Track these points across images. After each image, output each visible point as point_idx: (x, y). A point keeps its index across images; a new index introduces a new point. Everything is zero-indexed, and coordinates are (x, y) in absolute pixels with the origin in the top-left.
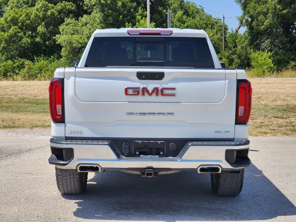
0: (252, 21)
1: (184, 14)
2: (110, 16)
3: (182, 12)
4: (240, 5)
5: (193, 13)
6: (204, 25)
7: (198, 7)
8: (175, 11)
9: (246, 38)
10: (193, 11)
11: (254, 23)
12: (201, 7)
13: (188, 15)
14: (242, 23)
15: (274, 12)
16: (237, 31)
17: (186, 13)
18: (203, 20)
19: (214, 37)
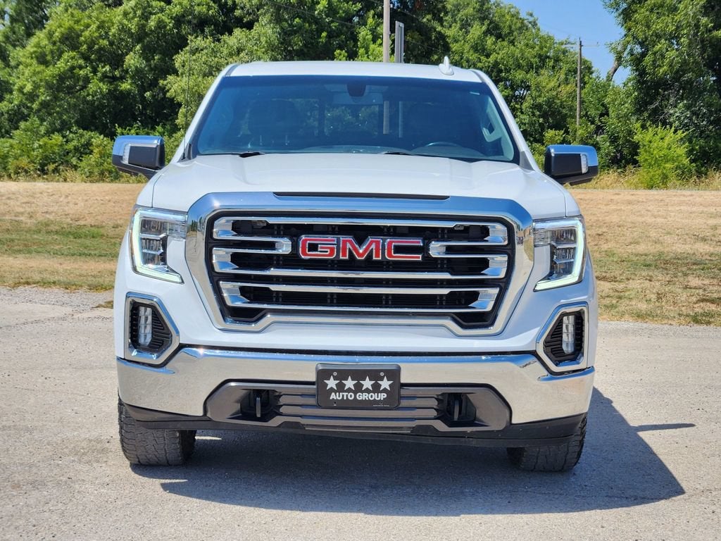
0: (643, 55)
1: (487, 32)
2: (295, 32)
3: (484, 28)
4: (616, 14)
5: (511, 32)
6: (537, 60)
7: (523, 15)
8: (465, 25)
9: (628, 95)
10: (510, 27)
11: (648, 59)
12: (531, 15)
13: (499, 36)
14: (619, 59)
15: (696, 34)
16: (609, 78)
17: (495, 30)
18: (533, 48)
19: (560, 90)
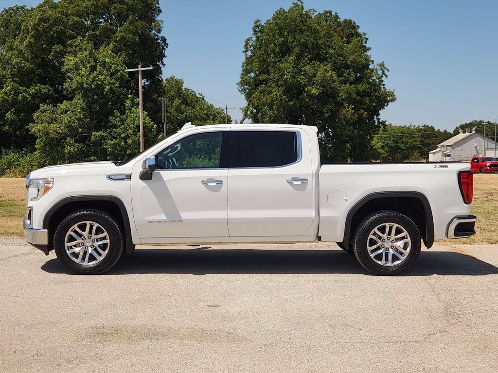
0: (257, 113)
1: (182, 103)
2: (95, 103)
3: (180, 101)
4: (245, 95)
5: (192, 103)
6: (205, 116)
7: (199, 96)
8: (172, 100)
10: (192, 100)
12: (201, 95)
13: (187, 105)
14: (246, 115)
15: (281, 104)
17: (185, 102)
18: (204, 111)
